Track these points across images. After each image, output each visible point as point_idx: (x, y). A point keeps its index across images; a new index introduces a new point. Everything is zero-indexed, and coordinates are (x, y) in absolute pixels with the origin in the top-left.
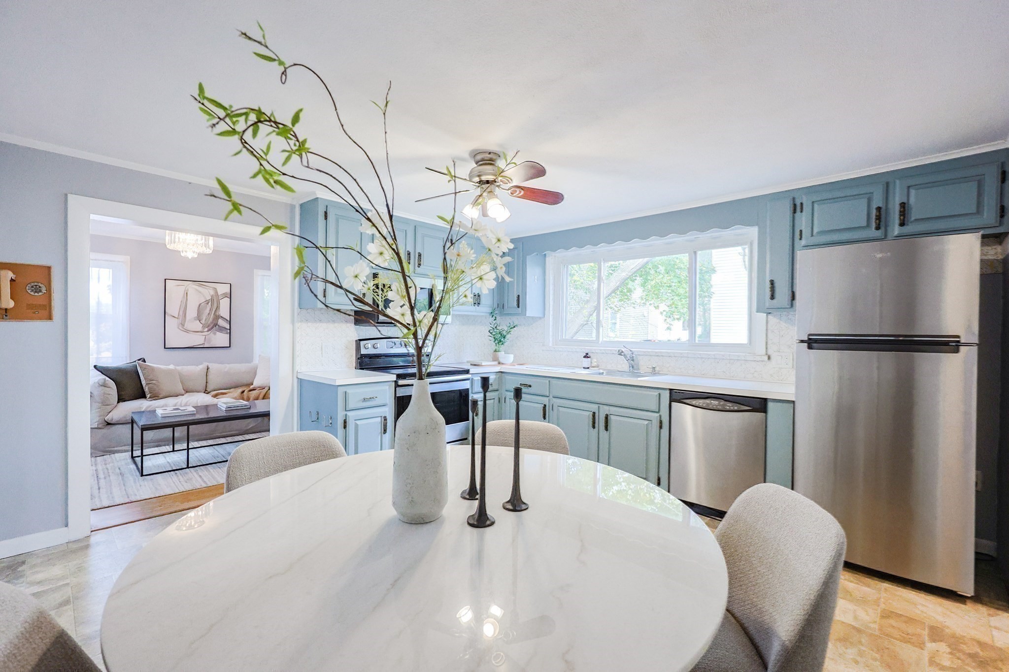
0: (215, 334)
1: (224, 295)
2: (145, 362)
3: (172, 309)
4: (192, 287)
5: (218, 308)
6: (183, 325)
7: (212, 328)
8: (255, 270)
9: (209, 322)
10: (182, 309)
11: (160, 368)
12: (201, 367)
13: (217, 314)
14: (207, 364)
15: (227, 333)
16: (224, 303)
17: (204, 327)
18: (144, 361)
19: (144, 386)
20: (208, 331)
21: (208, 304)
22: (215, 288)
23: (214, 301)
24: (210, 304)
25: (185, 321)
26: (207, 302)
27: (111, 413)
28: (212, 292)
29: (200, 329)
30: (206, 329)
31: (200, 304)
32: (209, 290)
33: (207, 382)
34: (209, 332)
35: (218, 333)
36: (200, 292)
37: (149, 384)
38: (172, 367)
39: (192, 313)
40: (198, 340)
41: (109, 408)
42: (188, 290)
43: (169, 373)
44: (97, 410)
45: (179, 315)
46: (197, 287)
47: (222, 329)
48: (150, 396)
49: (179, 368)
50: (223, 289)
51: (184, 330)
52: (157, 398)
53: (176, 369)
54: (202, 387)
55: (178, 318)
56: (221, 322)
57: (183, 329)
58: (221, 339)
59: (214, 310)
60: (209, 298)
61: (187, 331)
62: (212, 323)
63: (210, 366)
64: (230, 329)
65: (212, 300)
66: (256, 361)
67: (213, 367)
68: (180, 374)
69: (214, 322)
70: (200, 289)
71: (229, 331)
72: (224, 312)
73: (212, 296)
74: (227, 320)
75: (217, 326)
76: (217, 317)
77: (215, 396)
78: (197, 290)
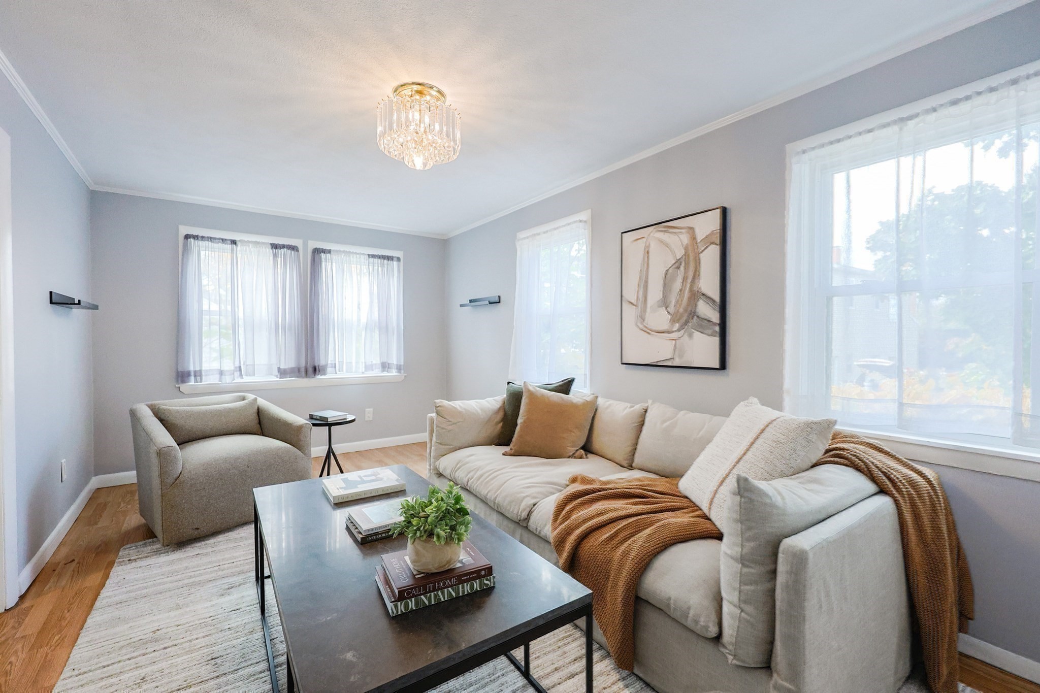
0: (691, 336)
1: (709, 241)
3: (631, 289)
4: (655, 236)
5: (696, 275)
6: (642, 318)
7: (686, 323)
8: (789, 146)
9: (682, 310)
10: (642, 286)
13: (695, 289)
14: (646, 402)
15: (713, 335)
16: (710, 259)
17: (673, 321)
20: (679, 330)
21: (678, 268)
22: (692, 229)
23: (690, 259)
24: (682, 268)
25: (645, 312)
26: (678, 264)
28: (687, 240)
29: (665, 326)
30: (677, 326)
31: (667, 270)
32: (682, 236)
34: (682, 332)
35: (697, 335)
36: (667, 247)
39: (655, 290)
40: (661, 350)
41: (443, 448)
42: (649, 246)
45: (637, 300)
46: (660, 235)
47: (703, 325)
50: (706, 227)
51: (645, 329)
54: (623, 456)
55: (636, 306)
56: (703, 309)
57: (643, 328)
58: (701, 348)
59: (690, 279)
60: (680, 253)
61: (648, 331)
62: (686, 311)
64: (723, 325)
65: (686, 256)
69: (689, 309)
70: (668, 238)
71: (719, 329)
72: (708, 283)
73: (686, 249)
74: (714, 301)
75: (695, 317)
76: (696, 296)
78: (662, 241)
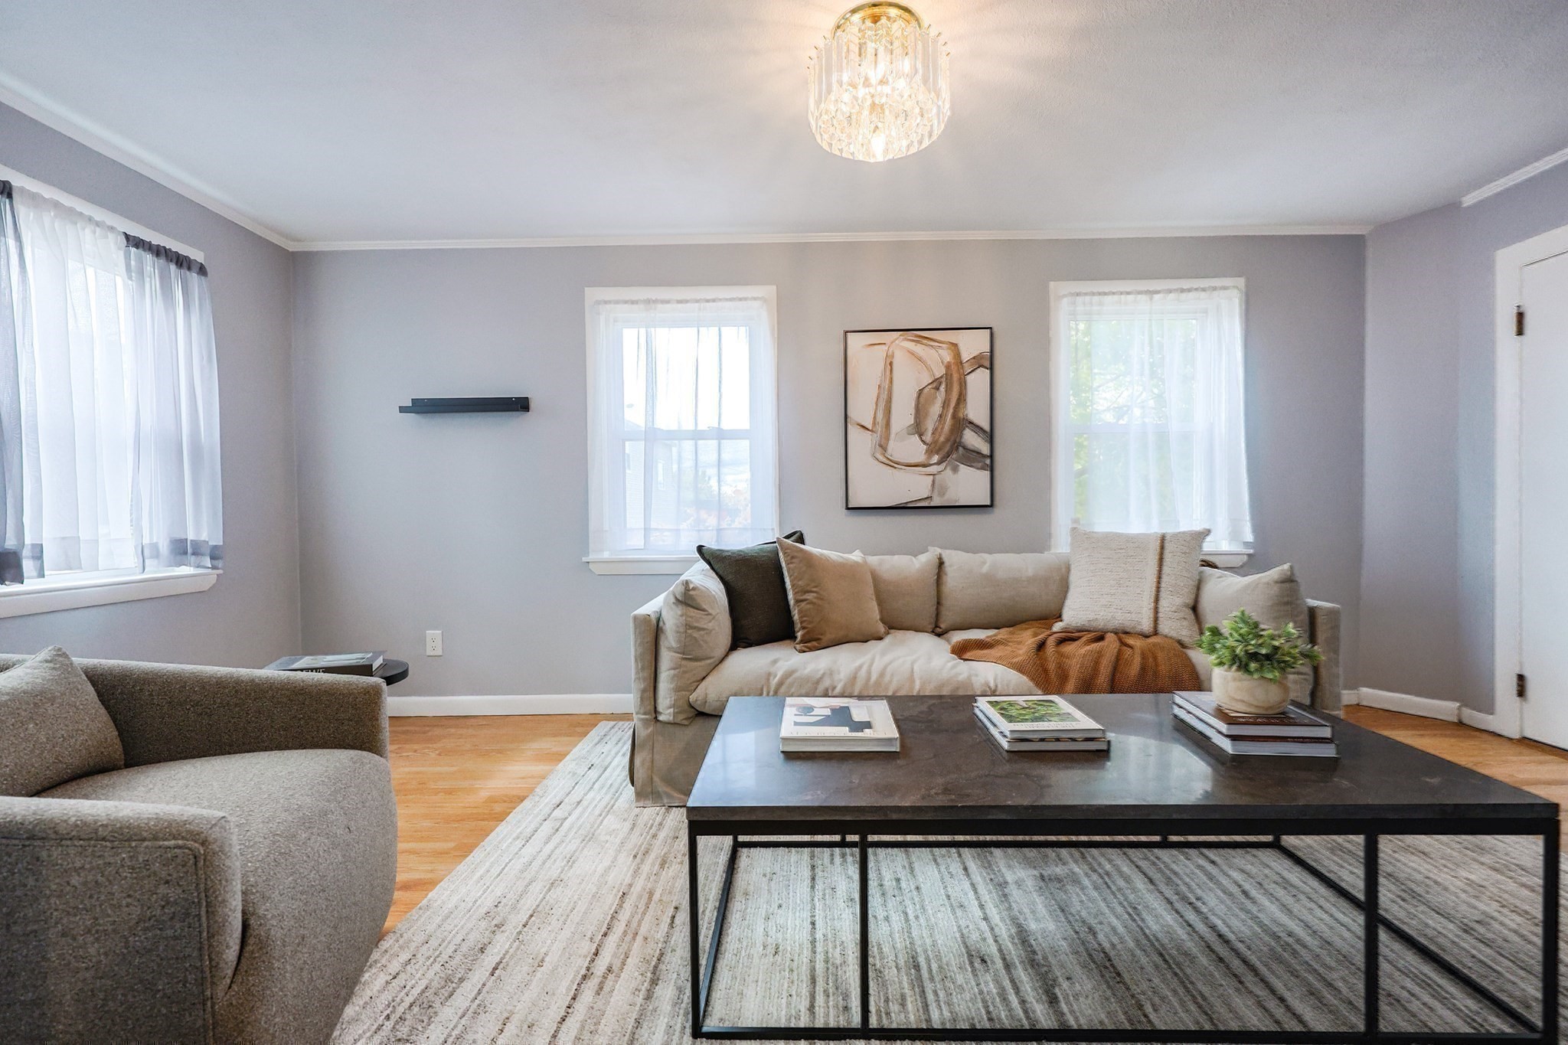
0: (955, 470)
1: (978, 362)
2: (803, 542)
3: (863, 409)
4: (902, 345)
5: (962, 399)
6: (883, 448)
7: (948, 455)
8: (1052, 284)
9: (942, 439)
10: (882, 405)
11: (827, 559)
12: (924, 558)
13: (961, 415)
14: (939, 551)
15: (982, 468)
16: (978, 382)
17: (930, 452)
18: (801, 539)
19: (791, 607)
20: (939, 463)
21: (937, 389)
22: (955, 345)
23: (953, 380)
24: (943, 388)
25: (888, 439)
26: (936, 383)
27: (704, 684)
28: (948, 357)
29: (921, 458)
30: (936, 458)
31: (921, 390)
32: (940, 351)
33: (938, 603)
34: (943, 465)
35: (962, 468)
36: (920, 359)
37: (802, 601)
38: (856, 556)
39: (903, 415)
40: (914, 486)
41: (699, 667)
42: (893, 356)
43: (849, 573)
44: (672, 672)
45: (874, 424)
46: (911, 345)
47: (972, 457)
48: (803, 636)
49: (873, 560)
50: (973, 345)
51: (888, 462)
52: (815, 643)
53: (865, 562)
54: (927, 620)
55: (872, 431)
56: (971, 439)
57: (885, 460)
58: (969, 484)
59: (953, 404)
60: (939, 372)
61: (893, 464)
62: (947, 440)
63: (945, 559)
64: (991, 457)
65: (948, 376)
66: (1062, 545)
67: (954, 559)
68: (876, 579)
69: (953, 439)
70: (919, 349)
71: (988, 461)
72: (976, 410)
73: (948, 367)
74: (984, 432)
75: (961, 449)
76: (961, 423)
77: (961, 651)
78: (912, 353)
